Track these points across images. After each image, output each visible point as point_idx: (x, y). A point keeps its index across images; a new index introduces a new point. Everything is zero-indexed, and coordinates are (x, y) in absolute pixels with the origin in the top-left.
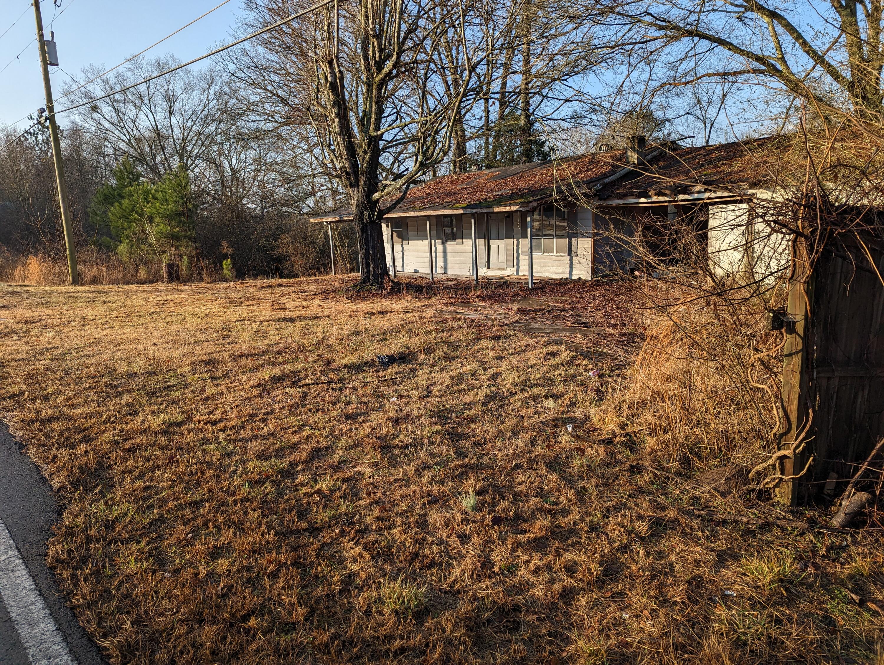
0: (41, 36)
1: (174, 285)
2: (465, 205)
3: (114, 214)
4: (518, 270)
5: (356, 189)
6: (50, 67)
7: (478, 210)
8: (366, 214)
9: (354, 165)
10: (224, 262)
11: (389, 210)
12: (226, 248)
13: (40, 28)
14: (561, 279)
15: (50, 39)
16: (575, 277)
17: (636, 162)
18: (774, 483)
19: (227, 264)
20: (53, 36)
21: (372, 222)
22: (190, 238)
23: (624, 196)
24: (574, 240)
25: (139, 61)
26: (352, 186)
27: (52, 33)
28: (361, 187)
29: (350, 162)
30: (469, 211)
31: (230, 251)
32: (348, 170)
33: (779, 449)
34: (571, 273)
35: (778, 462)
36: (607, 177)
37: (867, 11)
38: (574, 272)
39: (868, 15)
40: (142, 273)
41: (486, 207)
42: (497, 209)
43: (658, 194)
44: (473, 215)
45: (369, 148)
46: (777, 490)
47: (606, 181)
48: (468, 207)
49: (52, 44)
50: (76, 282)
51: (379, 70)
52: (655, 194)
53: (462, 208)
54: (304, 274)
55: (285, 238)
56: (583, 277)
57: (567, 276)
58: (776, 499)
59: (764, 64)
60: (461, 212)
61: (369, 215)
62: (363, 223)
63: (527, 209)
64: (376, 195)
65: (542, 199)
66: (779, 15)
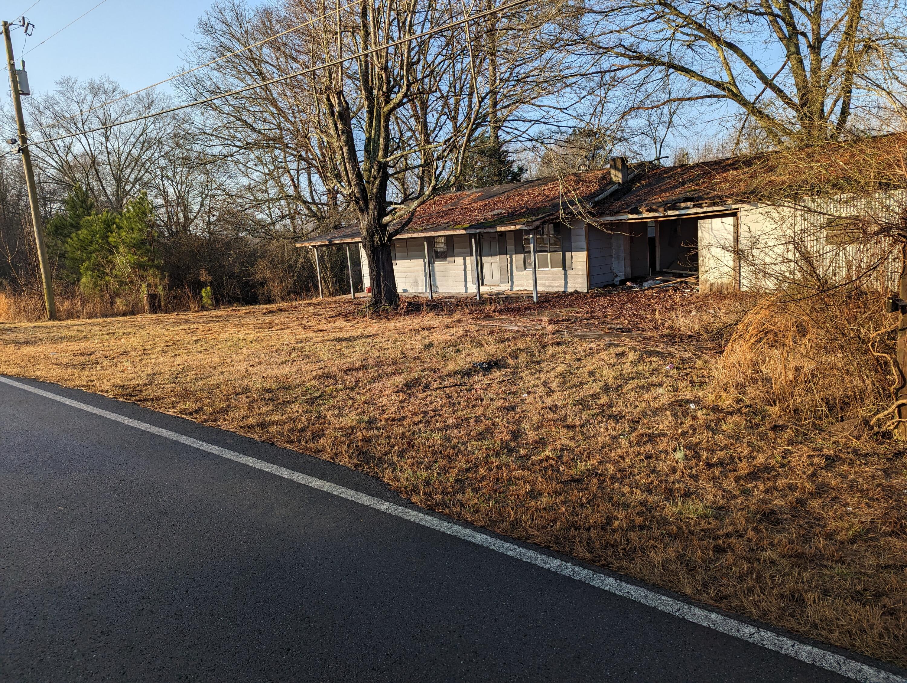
0: (12, 65)
1: (160, 316)
2: (467, 226)
3: (71, 246)
4: (512, 286)
5: (365, 213)
6: (22, 97)
7: (482, 230)
8: (377, 237)
9: (363, 191)
10: (204, 290)
11: (397, 232)
12: (204, 277)
13: (11, 57)
14: (558, 292)
15: (21, 69)
16: (570, 290)
17: (621, 181)
18: (894, 426)
19: (206, 292)
20: (24, 66)
21: (383, 245)
22: (158, 267)
23: (617, 213)
24: (568, 254)
25: (71, 84)
26: (362, 211)
27: (23, 62)
28: (371, 212)
29: (359, 188)
30: (472, 231)
31: (209, 279)
32: (357, 195)
33: (897, 400)
34: (566, 286)
35: (896, 409)
36: (598, 196)
37: (809, 42)
38: (569, 285)
39: (810, 46)
40: (120, 304)
41: (490, 227)
42: (499, 229)
43: (650, 210)
44: (474, 235)
45: (378, 174)
46: (896, 430)
47: (596, 199)
48: (471, 227)
49: (23, 73)
50: (53, 317)
51: (387, 102)
52: (647, 211)
53: (465, 229)
54: (283, 299)
55: (262, 264)
56: (579, 290)
57: (562, 289)
58: (895, 438)
59: (724, 89)
60: (464, 232)
61: (380, 238)
62: (373, 246)
63: (531, 228)
64: (387, 219)
65: (544, 217)
66: (736, 47)
